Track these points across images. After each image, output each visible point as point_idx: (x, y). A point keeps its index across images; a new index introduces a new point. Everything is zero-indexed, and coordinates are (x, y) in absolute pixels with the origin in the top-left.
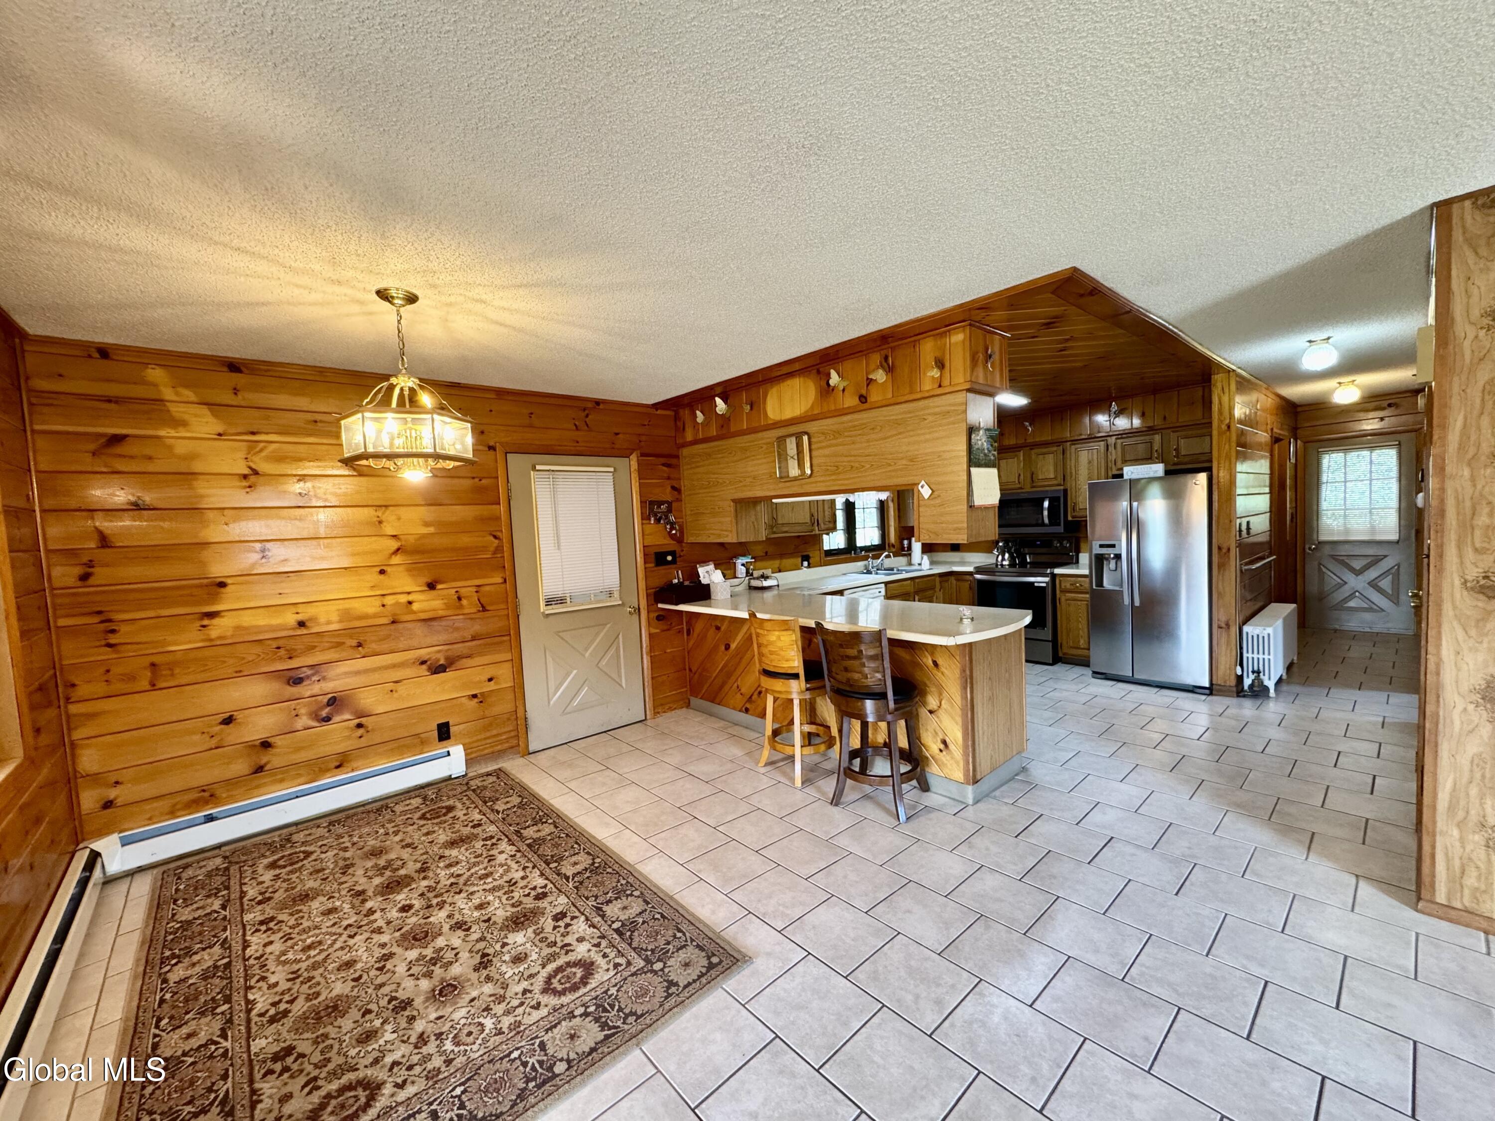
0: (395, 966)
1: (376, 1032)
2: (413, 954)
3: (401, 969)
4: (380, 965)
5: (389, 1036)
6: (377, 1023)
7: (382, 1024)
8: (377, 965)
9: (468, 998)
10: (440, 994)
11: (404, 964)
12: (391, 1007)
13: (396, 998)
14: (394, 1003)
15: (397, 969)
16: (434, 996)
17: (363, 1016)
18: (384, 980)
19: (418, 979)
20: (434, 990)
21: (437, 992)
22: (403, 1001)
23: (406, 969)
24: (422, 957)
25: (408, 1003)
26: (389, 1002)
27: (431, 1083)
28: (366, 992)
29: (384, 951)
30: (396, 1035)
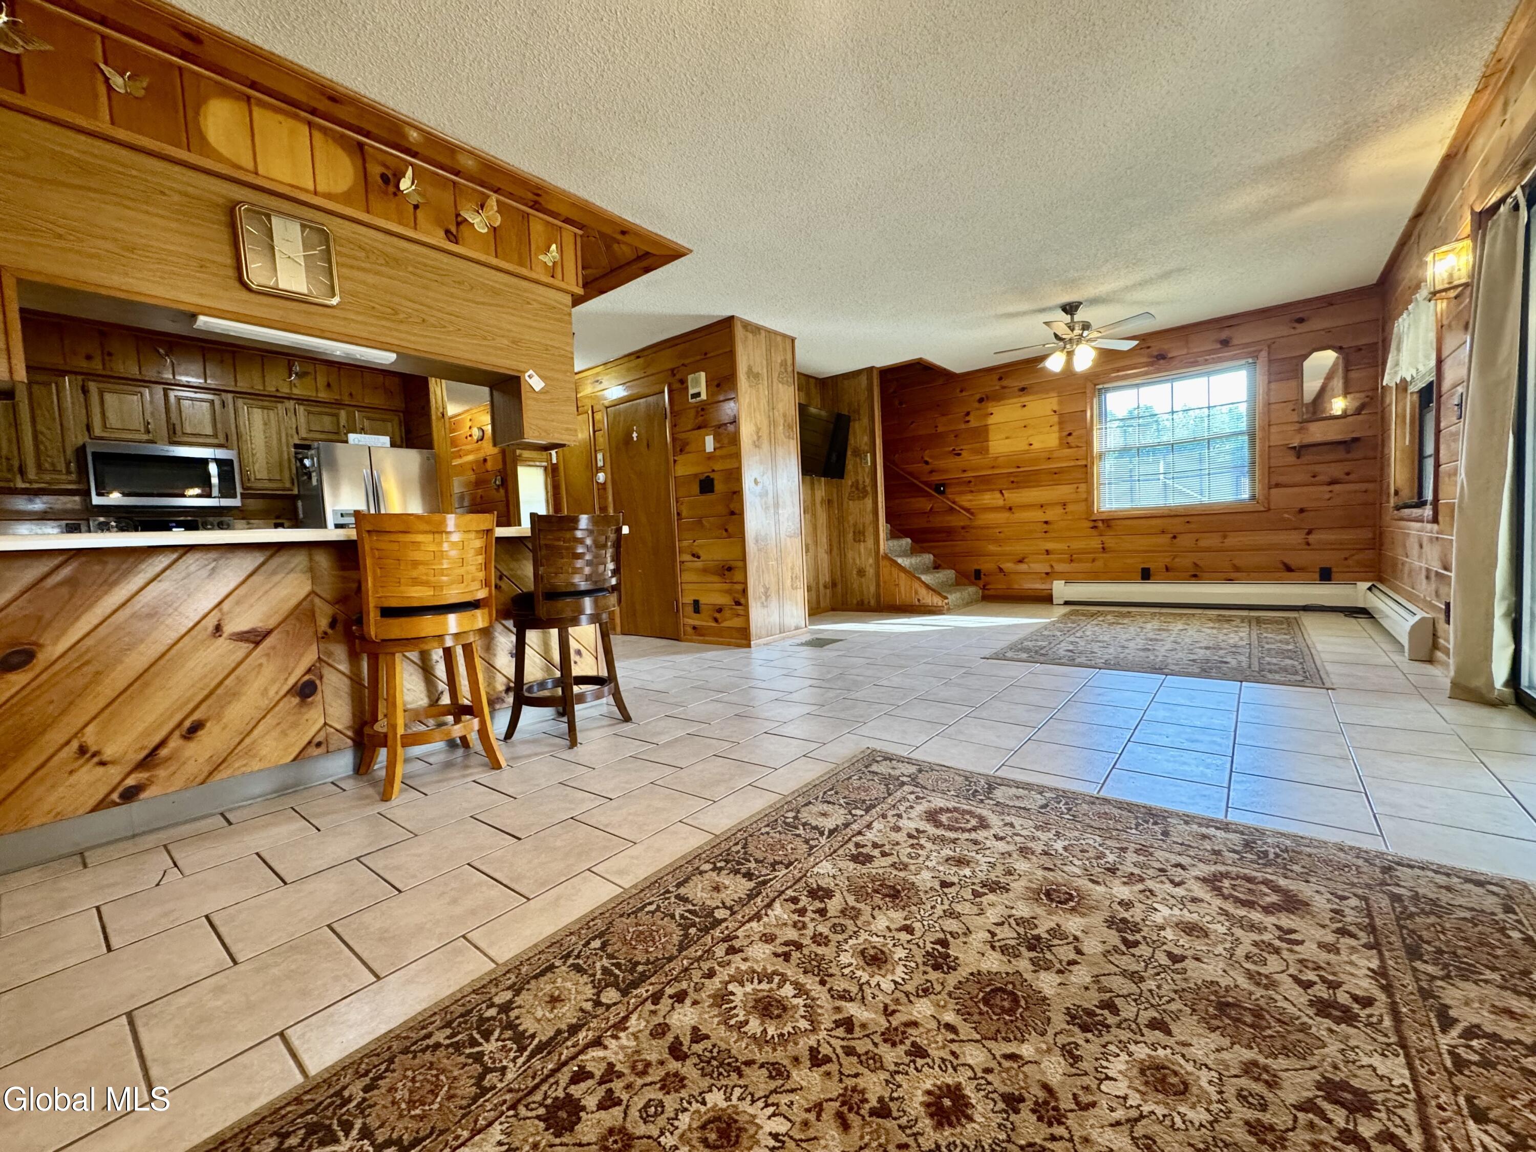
0: (1087, 988)
1: (1177, 925)
2: (1047, 983)
3: (1081, 975)
4: (1106, 1012)
5: (1166, 911)
6: (1169, 934)
7: (1162, 928)
8: (1111, 1020)
9: (1049, 875)
10: (1071, 898)
11: (1073, 979)
12: (1138, 937)
13: (1125, 941)
14: (1130, 938)
15: (1088, 979)
16: (1078, 903)
17: (1183, 958)
18: (1120, 980)
19: (1076, 938)
20: (1073, 909)
21: (1072, 904)
22: (1119, 931)
23: (1077, 967)
24: (1039, 965)
25: (1111, 922)
26: (1136, 944)
27: (1151, 850)
28: (1159, 987)
29: (1079, 1037)
30: (1155, 905)
